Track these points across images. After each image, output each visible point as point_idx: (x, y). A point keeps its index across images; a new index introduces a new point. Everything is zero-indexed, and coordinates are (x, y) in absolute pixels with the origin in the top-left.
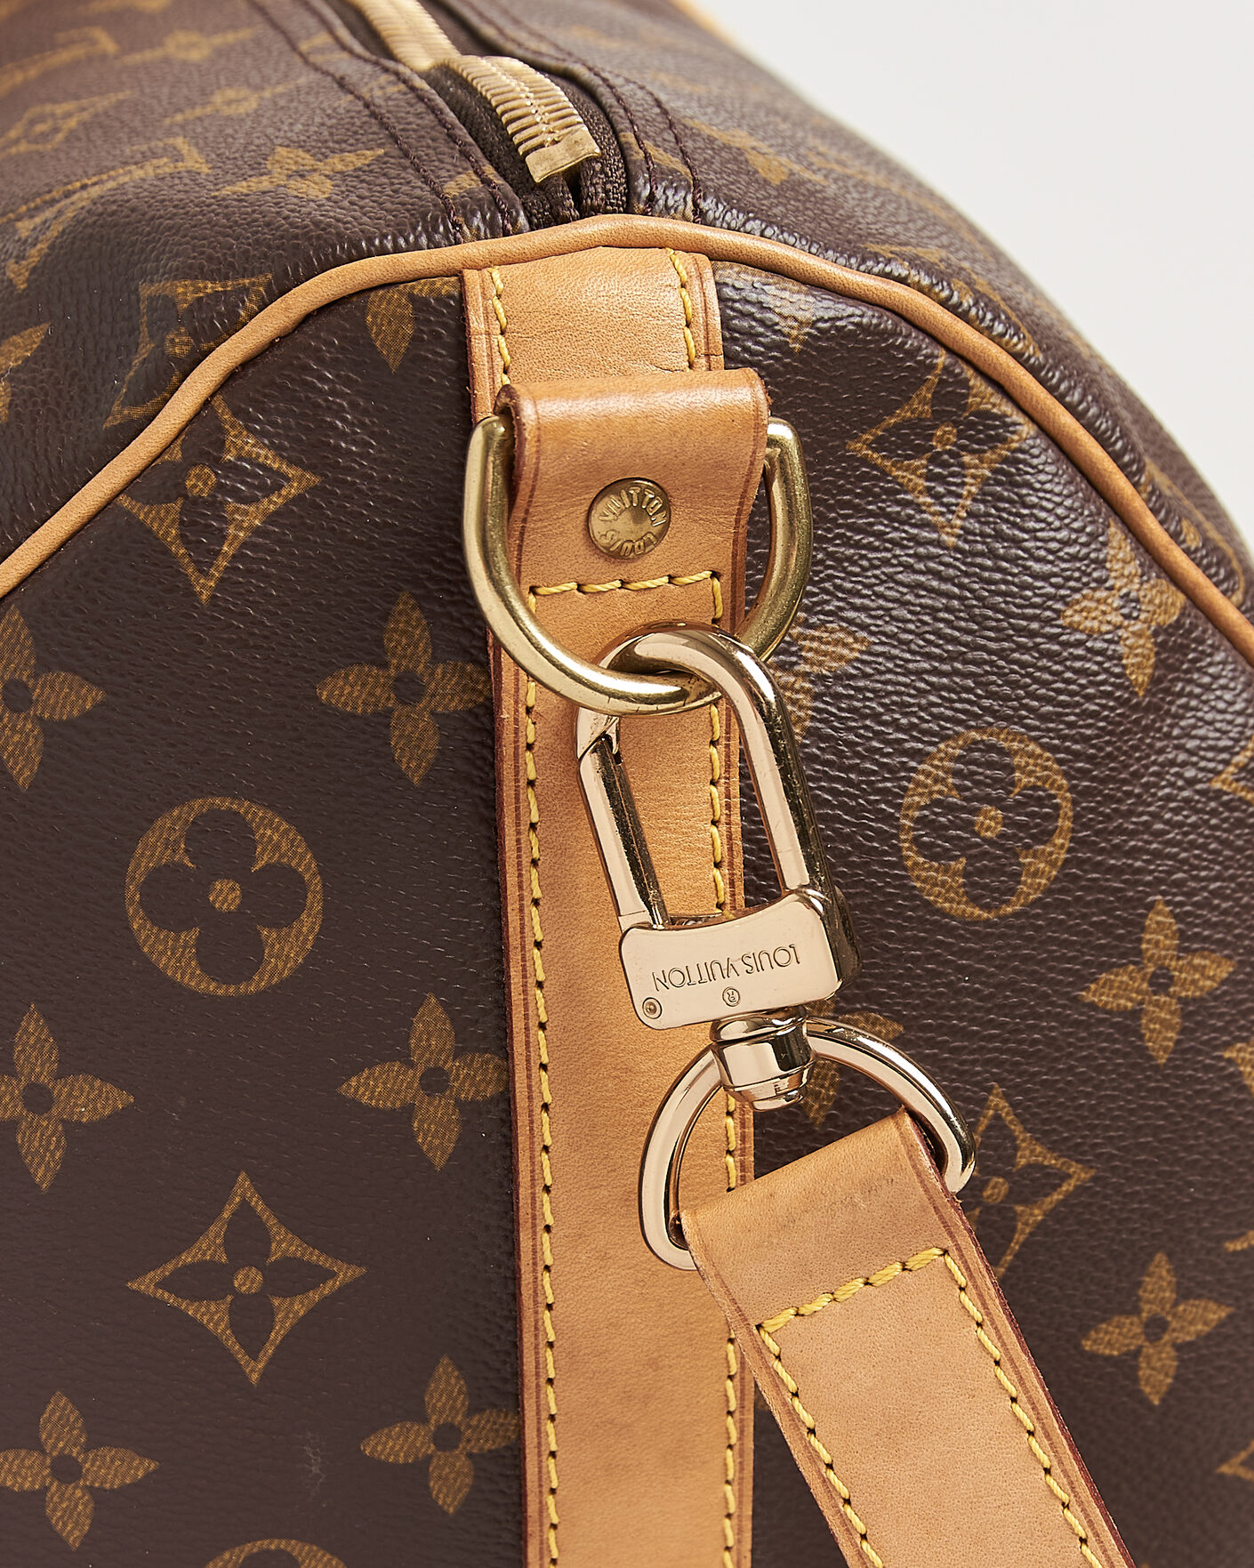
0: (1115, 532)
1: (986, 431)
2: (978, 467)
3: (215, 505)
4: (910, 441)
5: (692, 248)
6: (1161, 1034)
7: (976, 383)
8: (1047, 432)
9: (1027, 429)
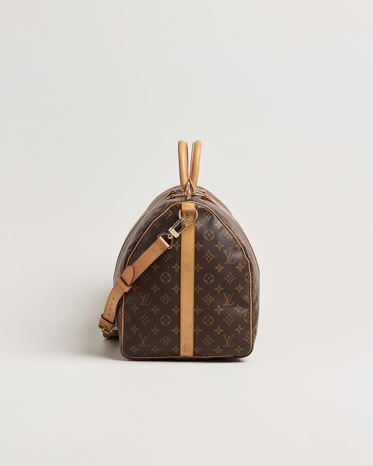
0: (219, 221)
1: (211, 215)
2: (211, 217)
3: (168, 215)
4: (206, 215)
5: (194, 203)
6: (219, 249)
7: (211, 212)
8: (215, 215)
9: (214, 215)
